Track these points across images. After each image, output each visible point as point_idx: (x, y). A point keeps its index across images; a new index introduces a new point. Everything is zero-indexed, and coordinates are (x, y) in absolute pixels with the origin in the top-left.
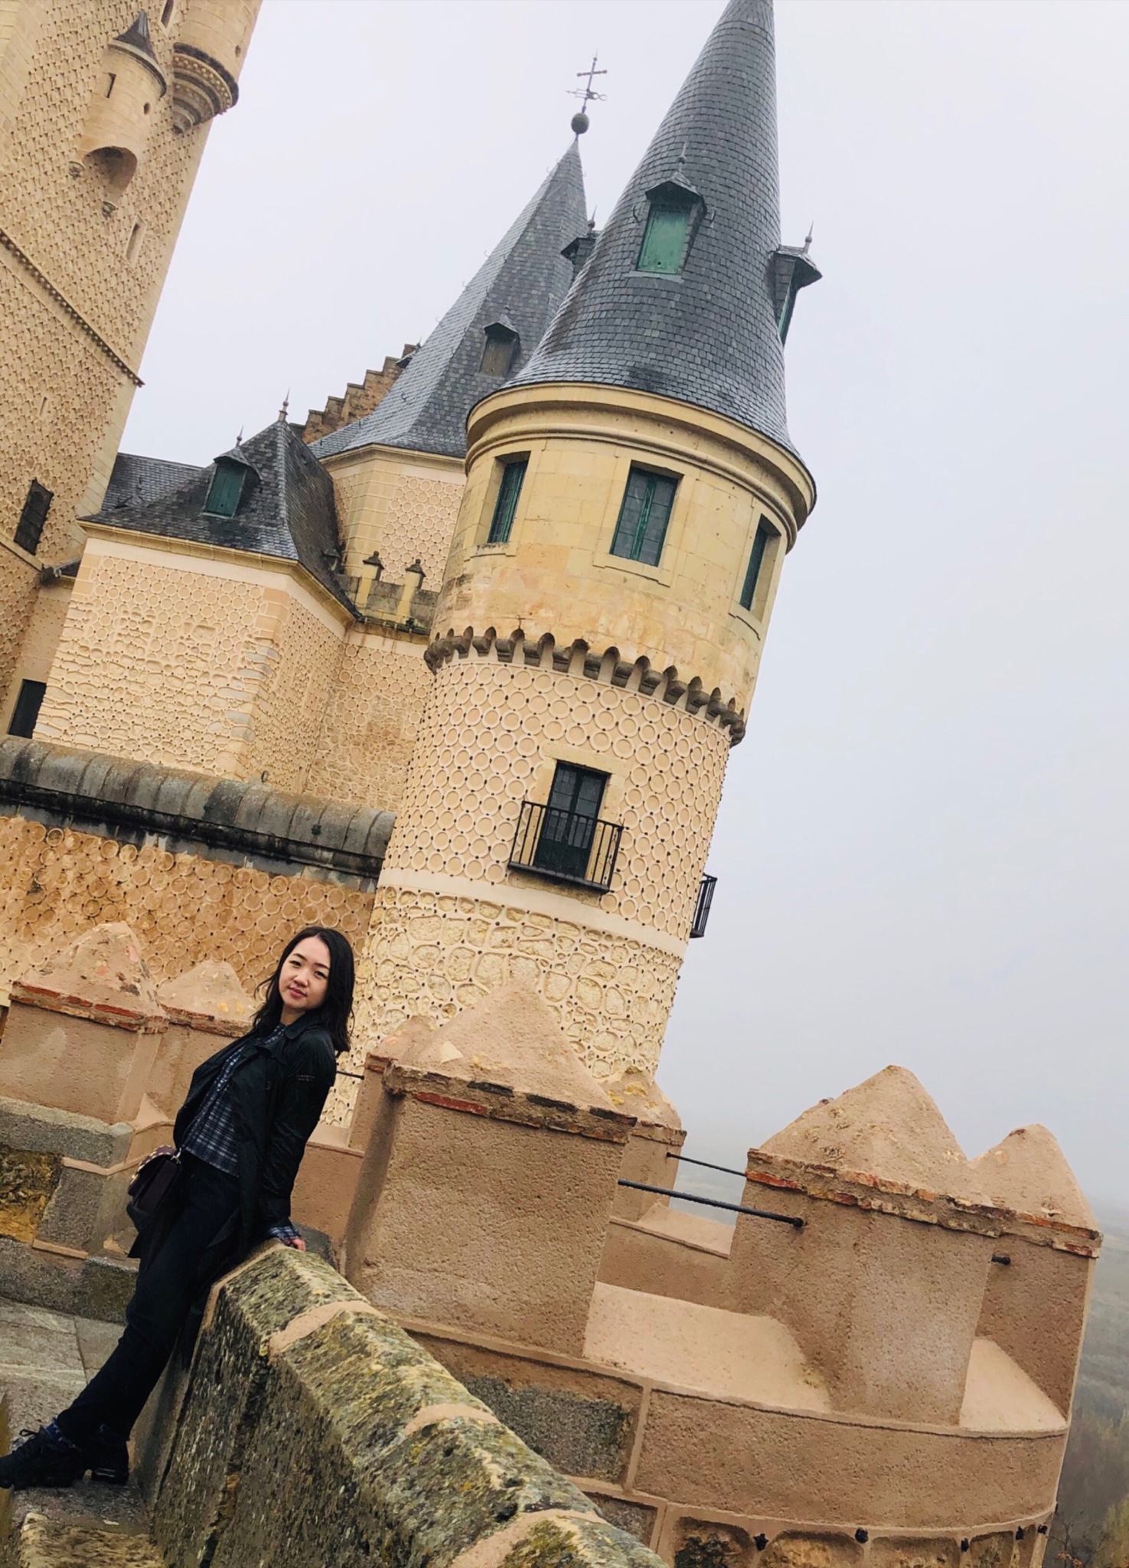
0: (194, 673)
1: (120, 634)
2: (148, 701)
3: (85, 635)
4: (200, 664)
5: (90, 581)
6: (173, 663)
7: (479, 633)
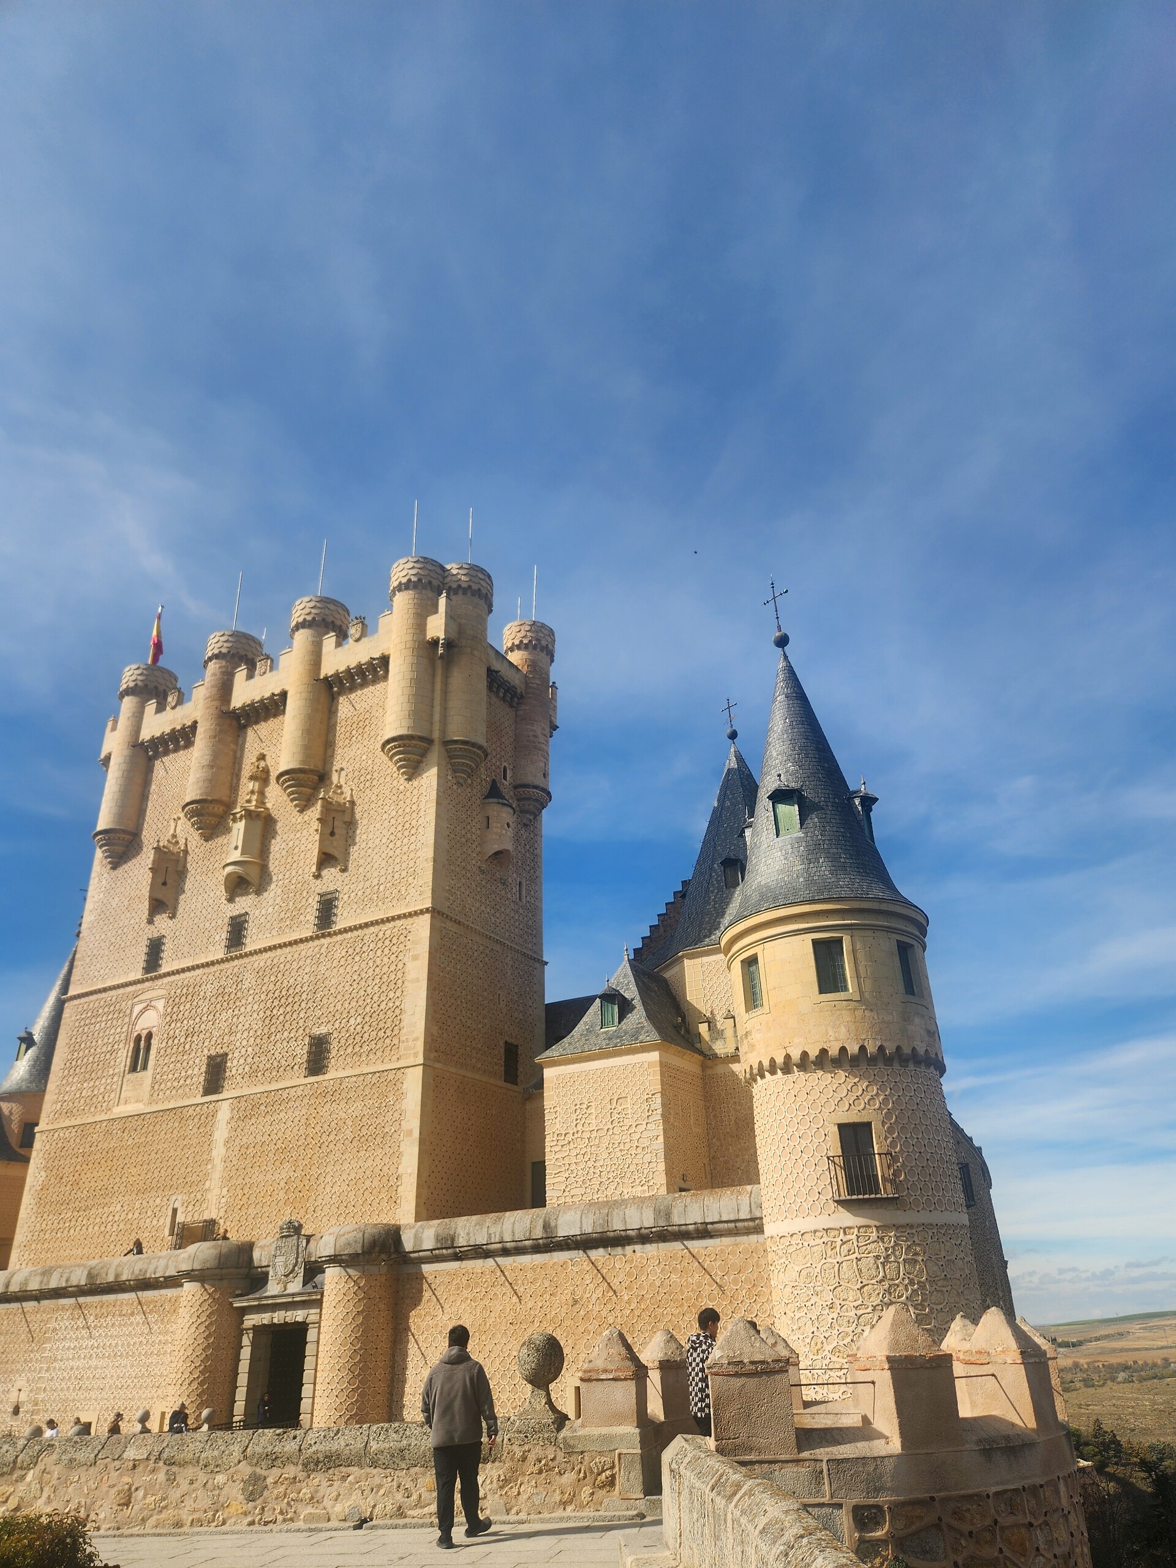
0: (624, 1128)
1: (577, 1119)
3: (558, 1126)
4: (626, 1121)
5: (552, 1093)
7: (766, 1064)
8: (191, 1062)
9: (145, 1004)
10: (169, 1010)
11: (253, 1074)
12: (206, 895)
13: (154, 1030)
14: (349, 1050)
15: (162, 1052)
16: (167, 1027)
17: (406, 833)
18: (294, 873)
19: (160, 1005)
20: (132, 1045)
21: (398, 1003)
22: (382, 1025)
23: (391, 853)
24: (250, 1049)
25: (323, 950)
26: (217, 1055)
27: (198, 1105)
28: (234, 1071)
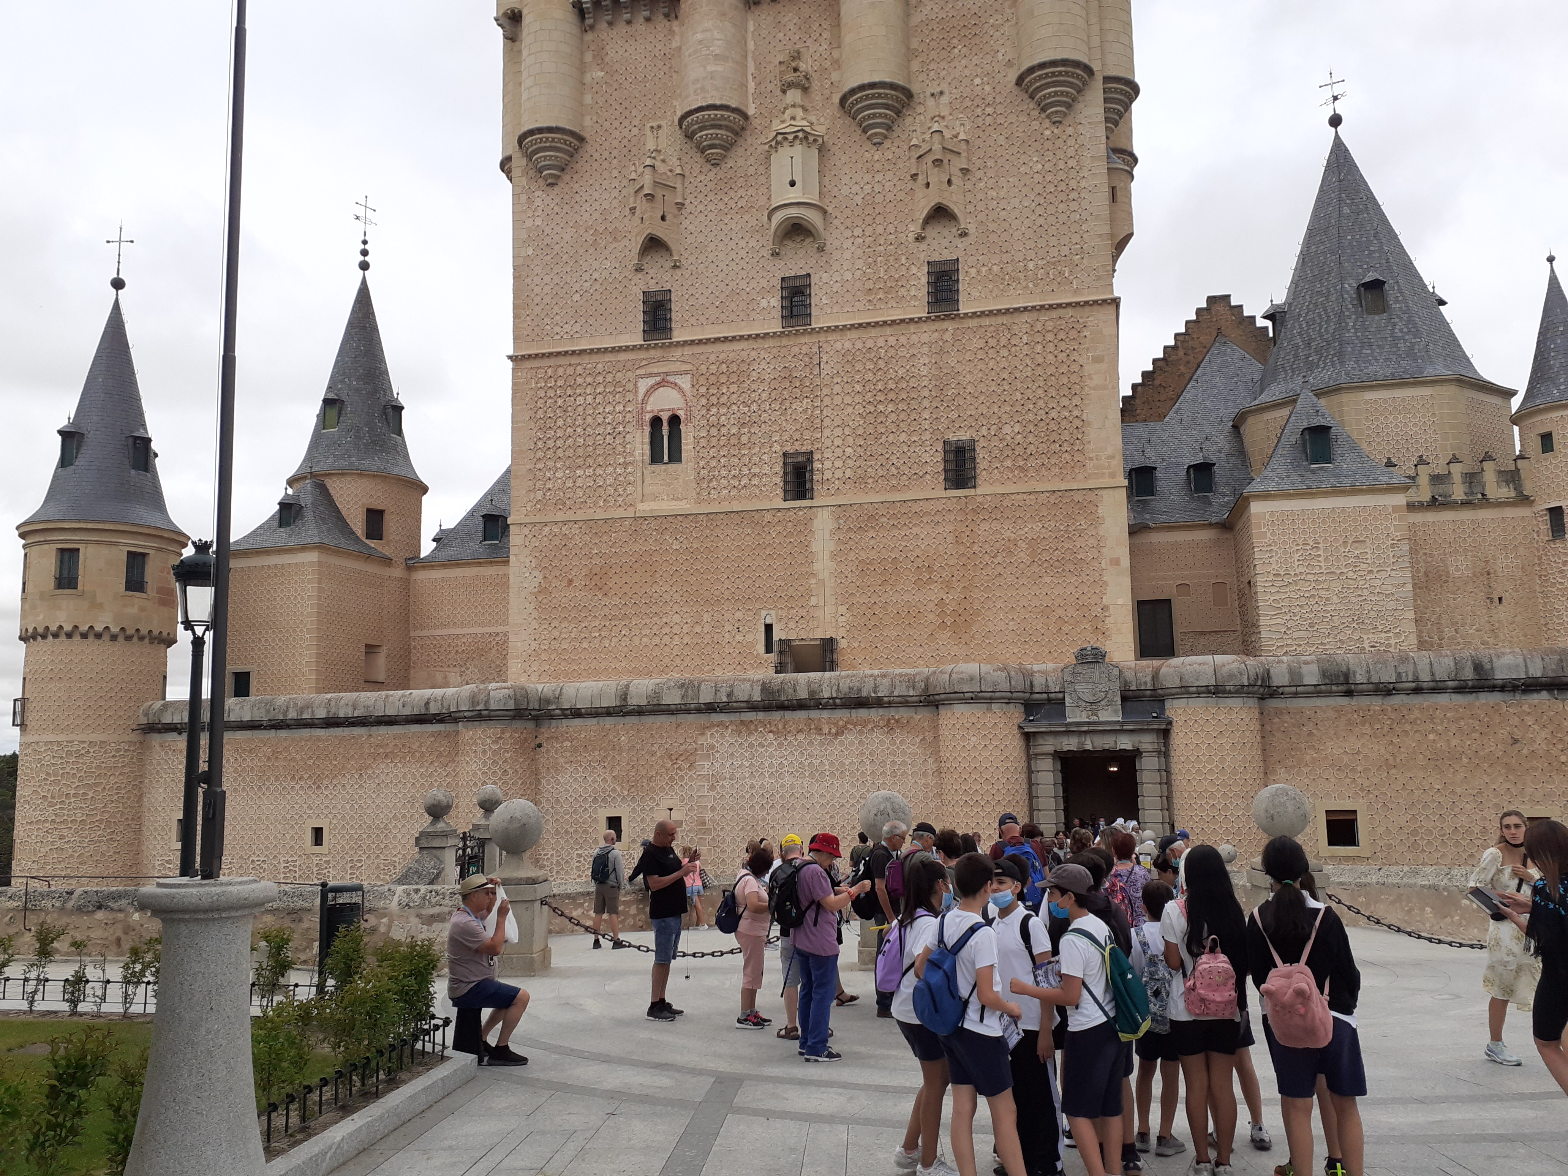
0: (1362, 573)
1: (1299, 560)
2: (1335, 599)
3: (1274, 566)
4: (1363, 566)
5: (1263, 530)
6: (1345, 571)
8: (756, 459)
9: (658, 379)
10: (703, 390)
11: (860, 481)
12: (732, 244)
13: (681, 414)
14: (1008, 463)
15: (703, 442)
16: (704, 412)
17: (1062, 197)
18: (880, 229)
19: (685, 382)
20: (647, 429)
21: (1076, 413)
22: (1054, 436)
23: (1041, 221)
24: (849, 450)
25: (948, 336)
26: (797, 454)
27: (779, 510)
28: (828, 475)
